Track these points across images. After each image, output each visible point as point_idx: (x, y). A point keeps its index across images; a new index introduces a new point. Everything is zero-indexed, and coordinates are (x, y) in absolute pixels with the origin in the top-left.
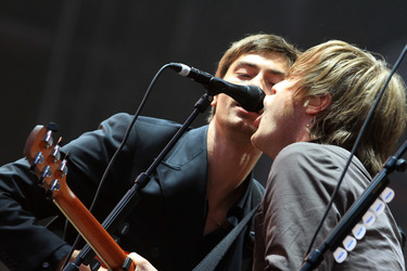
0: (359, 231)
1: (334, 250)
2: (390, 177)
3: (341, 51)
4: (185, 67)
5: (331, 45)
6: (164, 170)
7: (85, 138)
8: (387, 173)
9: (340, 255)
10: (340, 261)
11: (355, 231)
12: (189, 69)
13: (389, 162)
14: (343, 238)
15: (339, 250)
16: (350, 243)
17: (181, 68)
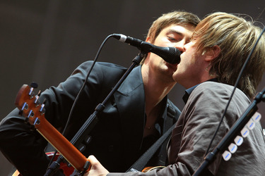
0: (239, 141)
1: (223, 152)
2: (258, 105)
3: (222, 18)
4: (123, 36)
5: (216, 16)
6: (118, 96)
8: (256, 103)
9: (227, 156)
10: (227, 159)
11: (236, 140)
13: (257, 96)
14: (229, 144)
15: (226, 153)
16: (233, 148)
17: (120, 37)
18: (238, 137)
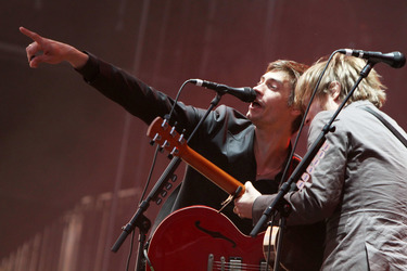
12: (202, 81)
17: (196, 82)
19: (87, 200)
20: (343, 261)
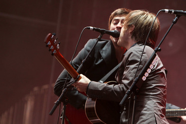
0: (149, 71)
1: (142, 77)
4: (91, 27)
7: (83, 49)
9: (144, 78)
10: (144, 80)
12: (92, 28)
13: (156, 49)
14: (145, 73)
16: (147, 74)
18: (149, 69)
19: (36, 89)
20: (143, 121)
